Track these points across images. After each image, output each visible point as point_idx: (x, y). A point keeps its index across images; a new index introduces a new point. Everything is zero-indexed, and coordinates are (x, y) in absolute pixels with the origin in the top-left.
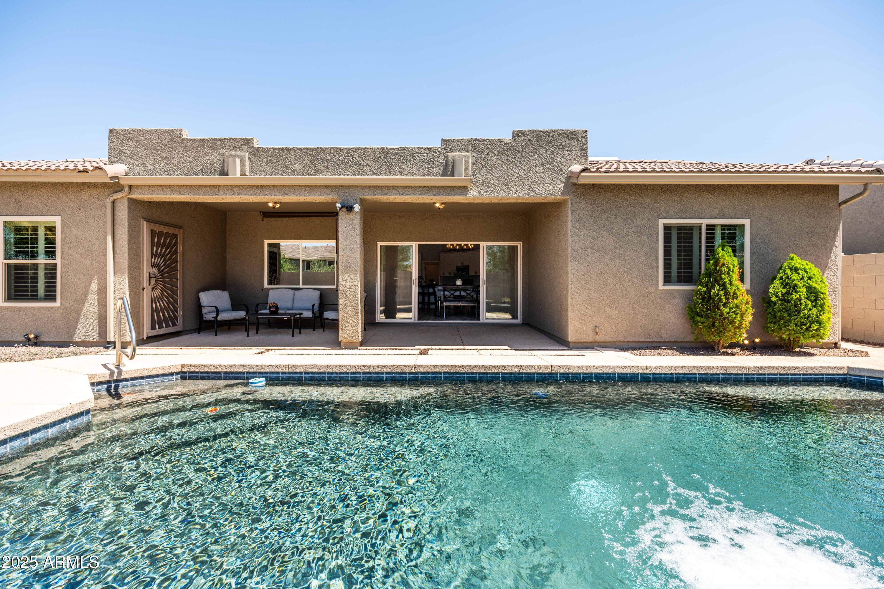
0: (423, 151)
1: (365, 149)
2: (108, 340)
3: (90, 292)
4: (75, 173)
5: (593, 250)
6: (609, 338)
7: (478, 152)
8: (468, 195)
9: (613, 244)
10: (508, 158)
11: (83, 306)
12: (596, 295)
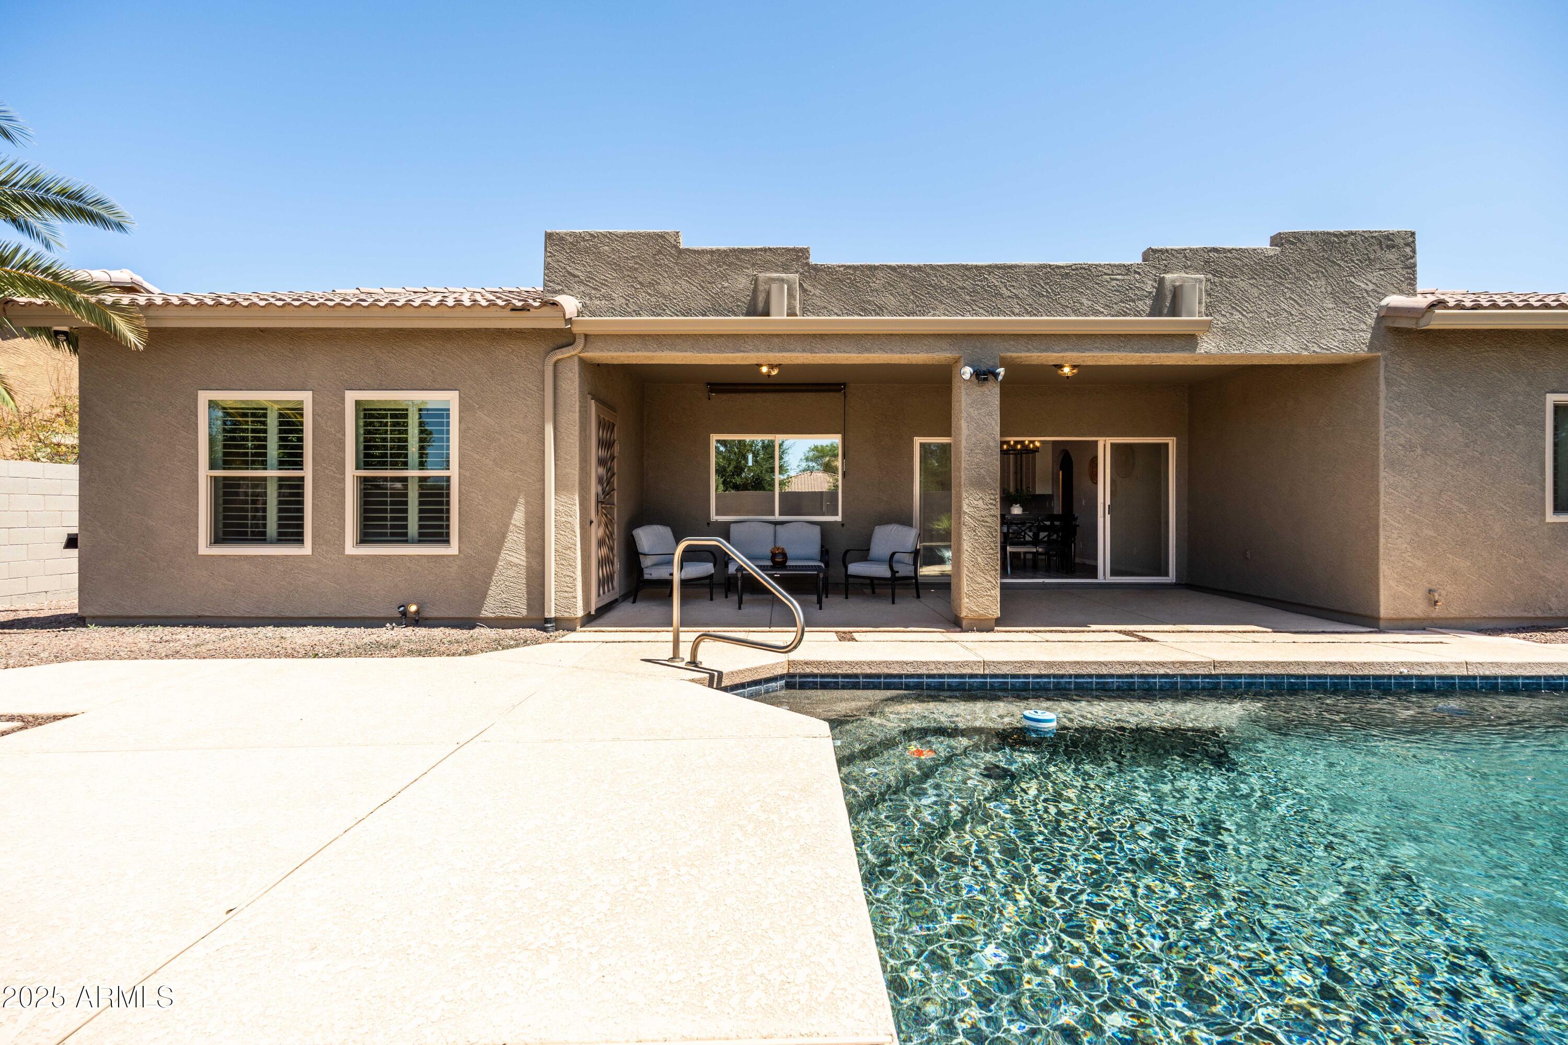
0: (1116, 271)
1: (1011, 267)
2: (547, 615)
3: (511, 527)
4: (507, 313)
5: (1425, 450)
6: (1455, 611)
7: (1215, 273)
8: (1198, 351)
9: (1461, 439)
10: (1270, 282)
11: (499, 554)
12: (1431, 533)
